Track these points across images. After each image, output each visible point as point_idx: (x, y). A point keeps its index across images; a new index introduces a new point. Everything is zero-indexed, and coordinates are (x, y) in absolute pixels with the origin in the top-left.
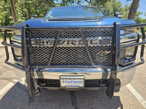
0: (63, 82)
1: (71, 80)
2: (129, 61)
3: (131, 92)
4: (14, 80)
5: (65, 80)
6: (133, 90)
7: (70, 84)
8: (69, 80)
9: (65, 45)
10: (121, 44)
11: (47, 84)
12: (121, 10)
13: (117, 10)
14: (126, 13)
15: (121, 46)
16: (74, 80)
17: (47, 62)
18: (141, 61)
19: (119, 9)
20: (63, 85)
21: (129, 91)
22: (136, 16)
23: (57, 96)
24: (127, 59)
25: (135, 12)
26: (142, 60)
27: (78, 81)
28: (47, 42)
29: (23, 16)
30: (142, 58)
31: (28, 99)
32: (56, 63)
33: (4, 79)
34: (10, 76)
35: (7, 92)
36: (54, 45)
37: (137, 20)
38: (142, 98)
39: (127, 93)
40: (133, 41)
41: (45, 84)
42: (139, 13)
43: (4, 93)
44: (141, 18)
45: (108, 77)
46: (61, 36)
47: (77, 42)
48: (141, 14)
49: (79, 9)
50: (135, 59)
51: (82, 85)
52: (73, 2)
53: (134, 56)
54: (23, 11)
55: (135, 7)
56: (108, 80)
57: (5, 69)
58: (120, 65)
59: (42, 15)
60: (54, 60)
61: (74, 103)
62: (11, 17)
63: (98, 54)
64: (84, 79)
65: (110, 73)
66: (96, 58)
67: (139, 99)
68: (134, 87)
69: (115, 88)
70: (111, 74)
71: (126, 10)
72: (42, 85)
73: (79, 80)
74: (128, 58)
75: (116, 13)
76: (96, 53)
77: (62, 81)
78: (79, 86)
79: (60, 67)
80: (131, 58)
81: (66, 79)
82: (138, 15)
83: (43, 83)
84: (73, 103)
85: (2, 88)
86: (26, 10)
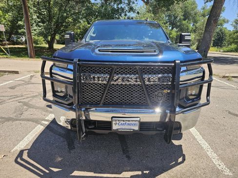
0: (116, 124)
1: (124, 123)
2: (192, 102)
3: (196, 140)
4: (43, 122)
5: (118, 122)
6: (199, 137)
7: (123, 127)
8: (122, 122)
9: (120, 82)
10: (180, 83)
11: (95, 127)
12: (195, 14)
13: (190, 15)
14: (203, 21)
15: (180, 86)
16: (128, 122)
17: (98, 101)
18: (206, 101)
19: (193, 13)
20: (115, 127)
21: (194, 139)
22: (219, 26)
23: (103, 143)
24: (190, 100)
25: (216, 21)
26: (208, 100)
27: (132, 123)
28: (98, 78)
29: (39, 22)
30: (208, 98)
31: (67, 147)
32: (113, 103)
33: (28, 120)
34: (35, 117)
35: (37, 137)
36: (108, 82)
37: (220, 33)
38: (209, 147)
39: (191, 140)
40: (198, 77)
41: (93, 127)
42: (224, 21)
43: (33, 139)
44: (226, 28)
45: (167, 120)
46: (116, 73)
47: (133, 80)
48: (228, 22)
49: (133, 26)
50: (200, 99)
51: (136, 128)
52: (121, 3)
53: (198, 96)
54: (40, 14)
55: (216, 13)
56: (166, 123)
57: (25, 107)
58: (181, 107)
59: (70, 20)
60: (107, 99)
61: (125, 151)
62: (20, 23)
63: (156, 93)
64: (139, 121)
65: (169, 114)
66: (153, 97)
67: (204, 148)
68: (200, 134)
69: (174, 132)
70: (170, 116)
71: (204, 16)
72: (90, 127)
73: (134, 122)
74: (191, 97)
75: (183, 34)
76: (154, 92)
77: (114, 122)
78: (133, 130)
79: (113, 107)
80: (195, 98)
81: (119, 120)
82: (221, 25)
83: (90, 125)
84: (123, 150)
85: (30, 132)
86: (45, 13)
